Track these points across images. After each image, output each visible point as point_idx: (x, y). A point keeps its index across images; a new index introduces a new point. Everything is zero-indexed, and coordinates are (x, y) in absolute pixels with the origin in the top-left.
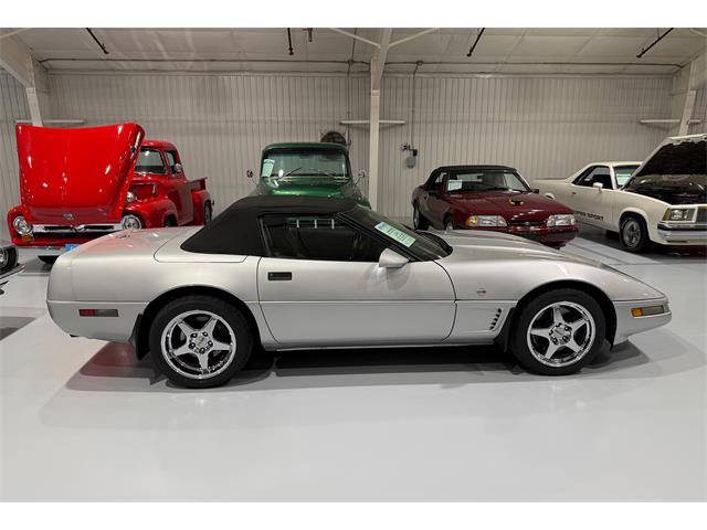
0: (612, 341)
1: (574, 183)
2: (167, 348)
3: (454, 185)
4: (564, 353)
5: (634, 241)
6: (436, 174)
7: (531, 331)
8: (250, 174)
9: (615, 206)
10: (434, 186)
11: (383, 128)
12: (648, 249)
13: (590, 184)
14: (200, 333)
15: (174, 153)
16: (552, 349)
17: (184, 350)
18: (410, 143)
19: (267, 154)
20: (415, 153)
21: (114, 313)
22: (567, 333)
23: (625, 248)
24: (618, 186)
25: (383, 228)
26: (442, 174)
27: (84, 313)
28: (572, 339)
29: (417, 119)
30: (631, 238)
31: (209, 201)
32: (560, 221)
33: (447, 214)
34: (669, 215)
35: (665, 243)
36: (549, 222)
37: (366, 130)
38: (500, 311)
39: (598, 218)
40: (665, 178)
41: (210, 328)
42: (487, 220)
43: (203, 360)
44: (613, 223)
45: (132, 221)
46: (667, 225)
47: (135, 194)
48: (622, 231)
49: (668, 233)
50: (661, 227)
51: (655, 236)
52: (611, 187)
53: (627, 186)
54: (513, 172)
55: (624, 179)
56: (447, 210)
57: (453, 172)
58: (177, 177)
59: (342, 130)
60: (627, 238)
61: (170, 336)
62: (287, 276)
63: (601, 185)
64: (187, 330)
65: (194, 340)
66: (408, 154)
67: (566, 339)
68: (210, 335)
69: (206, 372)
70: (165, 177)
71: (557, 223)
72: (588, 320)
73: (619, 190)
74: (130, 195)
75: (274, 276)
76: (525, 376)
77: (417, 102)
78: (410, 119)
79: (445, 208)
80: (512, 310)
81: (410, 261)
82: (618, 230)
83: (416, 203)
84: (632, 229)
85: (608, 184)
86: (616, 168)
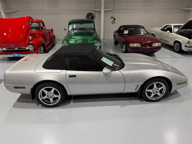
0: (170, 92)
1: (161, 30)
2: (41, 97)
3: (126, 32)
4: (156, 96)
5: (177, 49)
6: (121, 27)
7: (147, 90)
8: (65, 30)
9: (173, 38)
10: (120, 31)
11: (105, 12)
12: (181, 52)
13: (166, 31)
14: (50, 92)
15: (43, 23)
16: (153, 95)
17: (45, 97)
18: (113, 16)
19: (70, 24)
20: (115, 19)
21: (24, 88)
22: (157, 91)
23: (174, 51)
24: (174, 32)
25: (104, 60)
26: (122, 28)
27: (15, 88)
28: (159, 92)
29: (115, 8)
30: (177, 48)
31: (54, 36)
32: (157, 45)
33: (123, 42)
34: (189, 42)
35: (186, 51)
36: (153, 45)
37: (100, 12)
38: (138, 85)
39: (167, 41)
40: (188, 30)
41: (52, 91)
42: (135, 45)
43: (51, 100)
44: (172, 43)
45: (31, 46)
46: (187, 46)
47: (32, 37)
48: (174, 46)
49: (188, 48)
50: (186, 46)
51: (184, 48)
52: (172, 33)
53: (177, 32)
54: (143, 28)
55: (176, 30)
56: (123, 40)
57: (126, 27)
58: (44, 31)
59: (93, 12)
60: (175, 48)
61: (41, 94)
62: (75, 76)
63: (169, 31)
64: (46, 92)
65: (48, 94)
66: (112, 19)
67: (157, 92)
68: (53, 93)
69: (52, 103)
70: (40, 31)
71: (156, 45)
72: (164, 87)
73: (174, 34)
74: (30, 37)
75: (71, 76)
76: (144, 102)
77: (115, 4)
78: (113, 9)
79: (123, 39)
80: (141, 85)
81: (112, 71)
82: (173, 46)
83: (114, 36)
84: (177, 45)
85: (171, 32)
86: (174, 26)
